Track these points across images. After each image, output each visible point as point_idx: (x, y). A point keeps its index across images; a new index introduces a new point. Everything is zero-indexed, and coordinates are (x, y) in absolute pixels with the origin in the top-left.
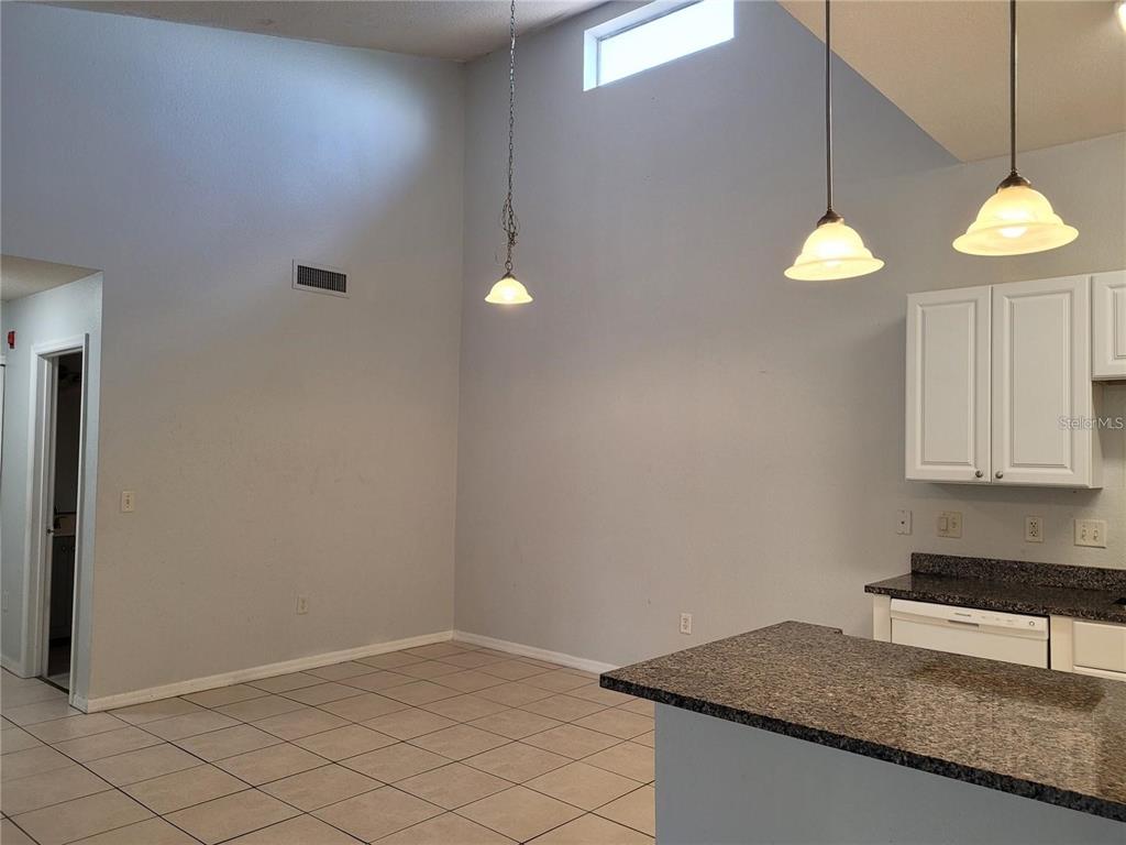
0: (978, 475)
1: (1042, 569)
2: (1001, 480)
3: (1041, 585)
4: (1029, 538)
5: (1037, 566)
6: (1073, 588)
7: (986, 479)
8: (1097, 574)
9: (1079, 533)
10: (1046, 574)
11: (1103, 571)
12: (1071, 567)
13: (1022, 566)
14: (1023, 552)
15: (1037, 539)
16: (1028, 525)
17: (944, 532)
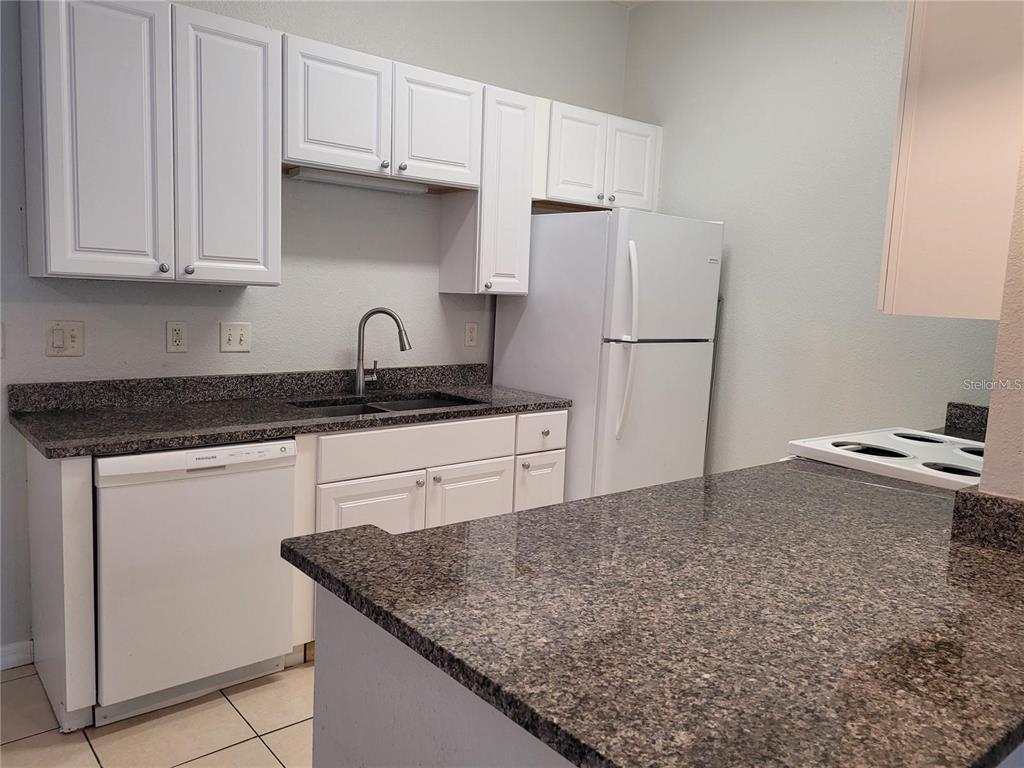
0: (162, 269)
1: (187, 383)
2: (190, 277)
3: (190, 403)
4: (171, 348)
5: (185, 381)
6: (223, 400)
7: (170, 275)
8: (246, 381)
9: (225, 340)
10: (195, 390)
11: (251, 378)
12: (221, 377)
13: (168, 383)
14: (164, 366)
15: (181, 349)
16: (170, 332)
17: (59, 350)
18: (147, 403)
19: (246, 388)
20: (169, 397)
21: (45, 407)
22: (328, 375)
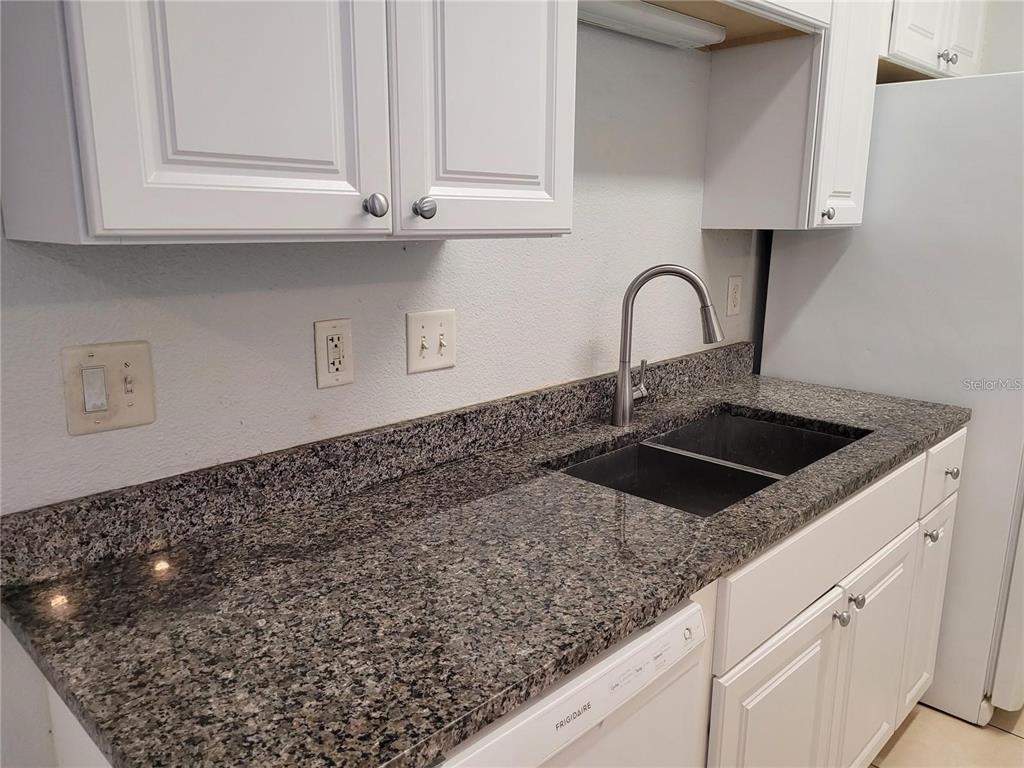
4: (325, 378)
5: (357, 445)
8: (454, 425)
9: (415, 348)
10: (374, 460)
14: (314, 417)
15: (343, 376)
16: (322, 344)
17: (95, 419)
18: (291, 505)
19: (456, 441)
20: (330, 482)
21: (79, 561)
22: (568, 391)
